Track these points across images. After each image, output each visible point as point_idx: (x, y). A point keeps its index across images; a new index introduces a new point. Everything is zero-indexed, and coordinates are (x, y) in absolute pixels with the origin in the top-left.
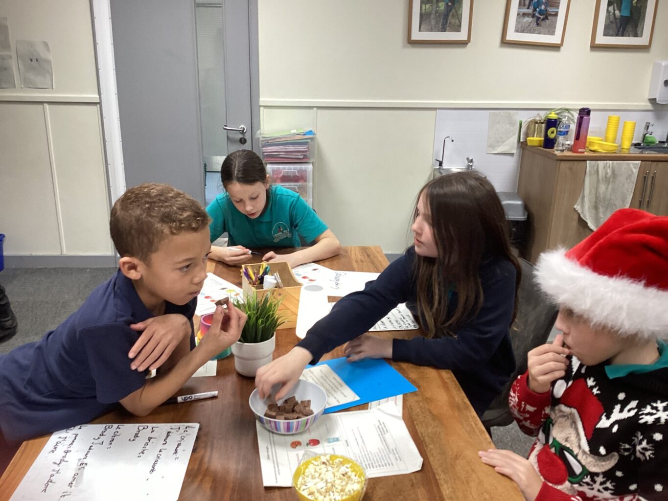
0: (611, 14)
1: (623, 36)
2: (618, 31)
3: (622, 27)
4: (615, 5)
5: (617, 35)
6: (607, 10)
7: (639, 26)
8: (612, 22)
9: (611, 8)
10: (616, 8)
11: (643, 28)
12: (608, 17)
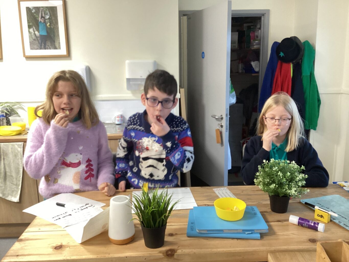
0: (32, 34)
1: (45, 49)
2: (41, 46)
3: (43, 43)
4: (34, 28)
5: (41, 49)
6: (29, 31)
7: (56, 41)
8: (34, 40)
9: (31, 30)
10: (35, 30)
11: (59, 43)
12: (30, 37)
